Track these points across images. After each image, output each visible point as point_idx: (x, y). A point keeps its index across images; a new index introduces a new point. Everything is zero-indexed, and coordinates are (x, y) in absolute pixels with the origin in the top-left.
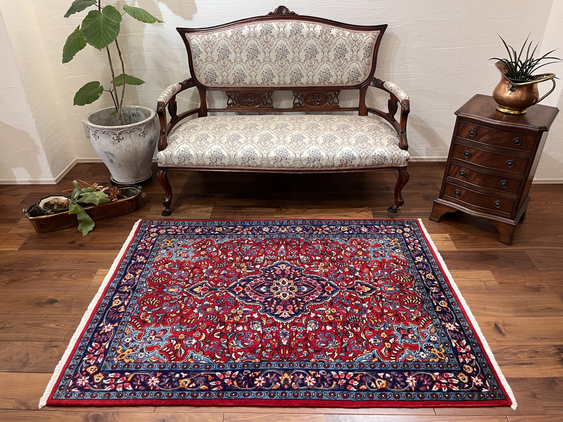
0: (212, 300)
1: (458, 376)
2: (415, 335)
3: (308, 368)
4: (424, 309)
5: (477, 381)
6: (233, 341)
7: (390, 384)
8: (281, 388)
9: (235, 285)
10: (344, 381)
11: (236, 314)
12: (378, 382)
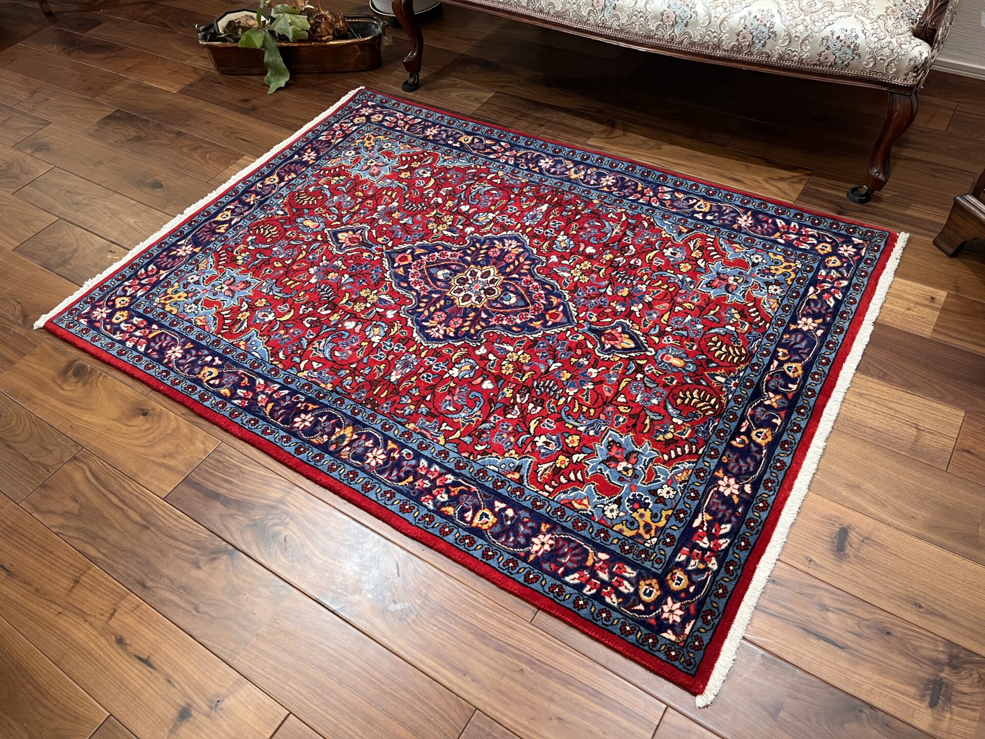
0: (351, 261)
1: (642, 583)
2: (634, 469)
3: (392, 435)
4: (708, 428)
5: (672, 611)
6: (323, 340)
7: (498, 529)
8: (324, 447)
9: (404, 251)
10: (427, 484)
11: (364, 300)
12: (483, 514)
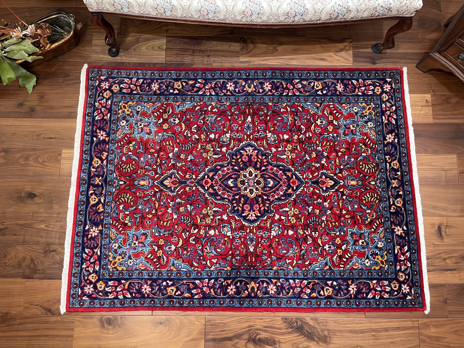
0: (184, 196)
1: (391, 284)
2: (365, 241)
3: (271, 276)
4: (380, 209)
5: (405, 288)
6: (207, 247)
7: (335, 292)
8: (249, 296)
9: (203, 178)
10: (299, 289)
11: (207, 215)
12: (326, 289)
